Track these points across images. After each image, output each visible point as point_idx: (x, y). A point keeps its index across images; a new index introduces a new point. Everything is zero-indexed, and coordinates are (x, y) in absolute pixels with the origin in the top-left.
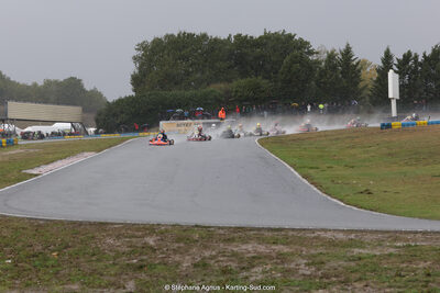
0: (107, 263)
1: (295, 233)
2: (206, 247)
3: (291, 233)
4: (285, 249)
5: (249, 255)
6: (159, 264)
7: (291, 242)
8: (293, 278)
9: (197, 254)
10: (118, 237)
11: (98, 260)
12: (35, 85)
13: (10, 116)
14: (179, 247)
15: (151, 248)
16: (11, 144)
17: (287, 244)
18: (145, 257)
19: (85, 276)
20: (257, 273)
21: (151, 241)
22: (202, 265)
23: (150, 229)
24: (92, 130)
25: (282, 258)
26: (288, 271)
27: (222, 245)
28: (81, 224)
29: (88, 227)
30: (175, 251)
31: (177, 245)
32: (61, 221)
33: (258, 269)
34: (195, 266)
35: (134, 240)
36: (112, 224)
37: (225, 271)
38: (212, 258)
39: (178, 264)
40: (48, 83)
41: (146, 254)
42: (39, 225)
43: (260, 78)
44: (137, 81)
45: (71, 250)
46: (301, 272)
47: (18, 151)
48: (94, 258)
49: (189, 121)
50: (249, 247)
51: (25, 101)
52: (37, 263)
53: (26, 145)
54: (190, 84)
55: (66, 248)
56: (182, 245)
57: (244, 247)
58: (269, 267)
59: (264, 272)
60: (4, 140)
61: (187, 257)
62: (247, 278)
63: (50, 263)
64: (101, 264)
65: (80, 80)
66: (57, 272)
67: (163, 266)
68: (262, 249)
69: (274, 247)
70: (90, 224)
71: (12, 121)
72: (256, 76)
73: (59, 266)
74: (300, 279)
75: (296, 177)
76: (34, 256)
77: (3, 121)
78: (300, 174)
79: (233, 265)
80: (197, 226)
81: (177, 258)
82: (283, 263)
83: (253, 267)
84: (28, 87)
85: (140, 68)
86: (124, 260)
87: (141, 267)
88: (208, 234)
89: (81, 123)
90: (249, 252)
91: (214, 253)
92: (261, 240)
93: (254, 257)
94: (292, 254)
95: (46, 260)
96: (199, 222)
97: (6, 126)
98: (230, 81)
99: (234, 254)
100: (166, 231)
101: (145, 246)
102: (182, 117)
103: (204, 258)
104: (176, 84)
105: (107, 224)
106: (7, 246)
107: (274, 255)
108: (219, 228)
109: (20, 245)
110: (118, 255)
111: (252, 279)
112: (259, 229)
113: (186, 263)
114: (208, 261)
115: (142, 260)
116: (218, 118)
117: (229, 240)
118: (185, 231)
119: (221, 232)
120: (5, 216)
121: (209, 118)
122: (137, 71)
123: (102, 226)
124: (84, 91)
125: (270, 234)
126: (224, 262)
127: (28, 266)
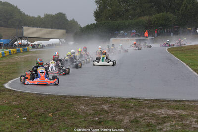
0: (80, 120)
1: (189, 103)
2: (137, 111)
3: (187, 103)
4: (184, 113)
5: (163, 116)
6: (111, 120)
7: (187, 108)
8: (188, 129)
9: (132, 115)
10: (87, 105)
11: (76, 118)
12: (39, 17)
13: (25, 35)
14: (122, 111)
15: (106, 111)
16: (25, 51)
17: (185, 109)
18: (102, 117)
19: (68, 127)
20: (167, 126)
21: (106, 107)
22: (136, 121)
23: (105, 100)
24: (72, 43)
25: (181, 117)
26: (185, 125)
27: (147, 110)
28: (65, 97)
29: (70, 99)
30: (120, 113)
31: (121, 110)
32: (54, 96)
33: (168, 124)
34: (131, 121)
35: (96, 106)
36: (83, 97)
37: (148, 125)
38: (141, 117)
39: (121, 121)
40: (47, 16)
41: (103, 115)
42: (42, 98)
43: (169, 13)
44: (97, 15)
45: (60, 112)
46: (192, 126)
47: (29, 55)
48: (73, 117)
49: (127, 38)
50: (163, 111)
51: (33, 27)
52: (41, 119)
53: (34, 52)
54: (128, 17)
55: (57, 111)
56: (124, 110)
57: (160, 111)
58: (174, 123)
59: (171, 126)
60: (21, 49)
61: (127, 117)
62: (161, 129)
63: (48, 119)
64: (77, 120)
65: (64, 14)
66: (52, 125)
67: (113, 122)
68: (170, 112)
69: (177, 111)
70: (71, 97)
71: (26, 38)
72: (167, 12)
73: (53, 121)
74: (192, 130)
75: (189, 71)
76: (39, 115)
77: (21, 38)
78: (192, 69)
79: (153, 121)
80: (132, 99)
81: (121, 117)
82: (182, 120)
83: (165, 122)
84: (35, 19)
85: (99, 8)
86: (90, 118)
87: (100, 122)
88: (139, 104)
89: (65, 39)
90: (163, 114)
91: (142, 114)
92: (169, 107)
93: (165, 117)
94: (187, 115)
95: (46, 117)
96: (134, 97)
97: (23, 41)
98: (151, 15)
99: (154, 115)
100: (115, 101)
101: (103, 110)
102: (123, 36)
103: (137, 117)
104: (120, 16)
105: (80, 97)
106: (23, 109)
107: (177, 116)
108: (145, 100)
109: (31, 109)
110: (87, 115)
111: (164, 129)
112: (168, 101)
113: (126, 120)
114: (138, 119)
115: (101, 118)
116: (144, 36)
117: (151, 107)
118: (125, 101)
119: (146, 102)
120: (23, 92)
121: (139, 36)
122: (97, 9)
123: (77, 98)
124: (67, 21)
125: (175, 104)
126: (148, 120)
127: (35, 121)
